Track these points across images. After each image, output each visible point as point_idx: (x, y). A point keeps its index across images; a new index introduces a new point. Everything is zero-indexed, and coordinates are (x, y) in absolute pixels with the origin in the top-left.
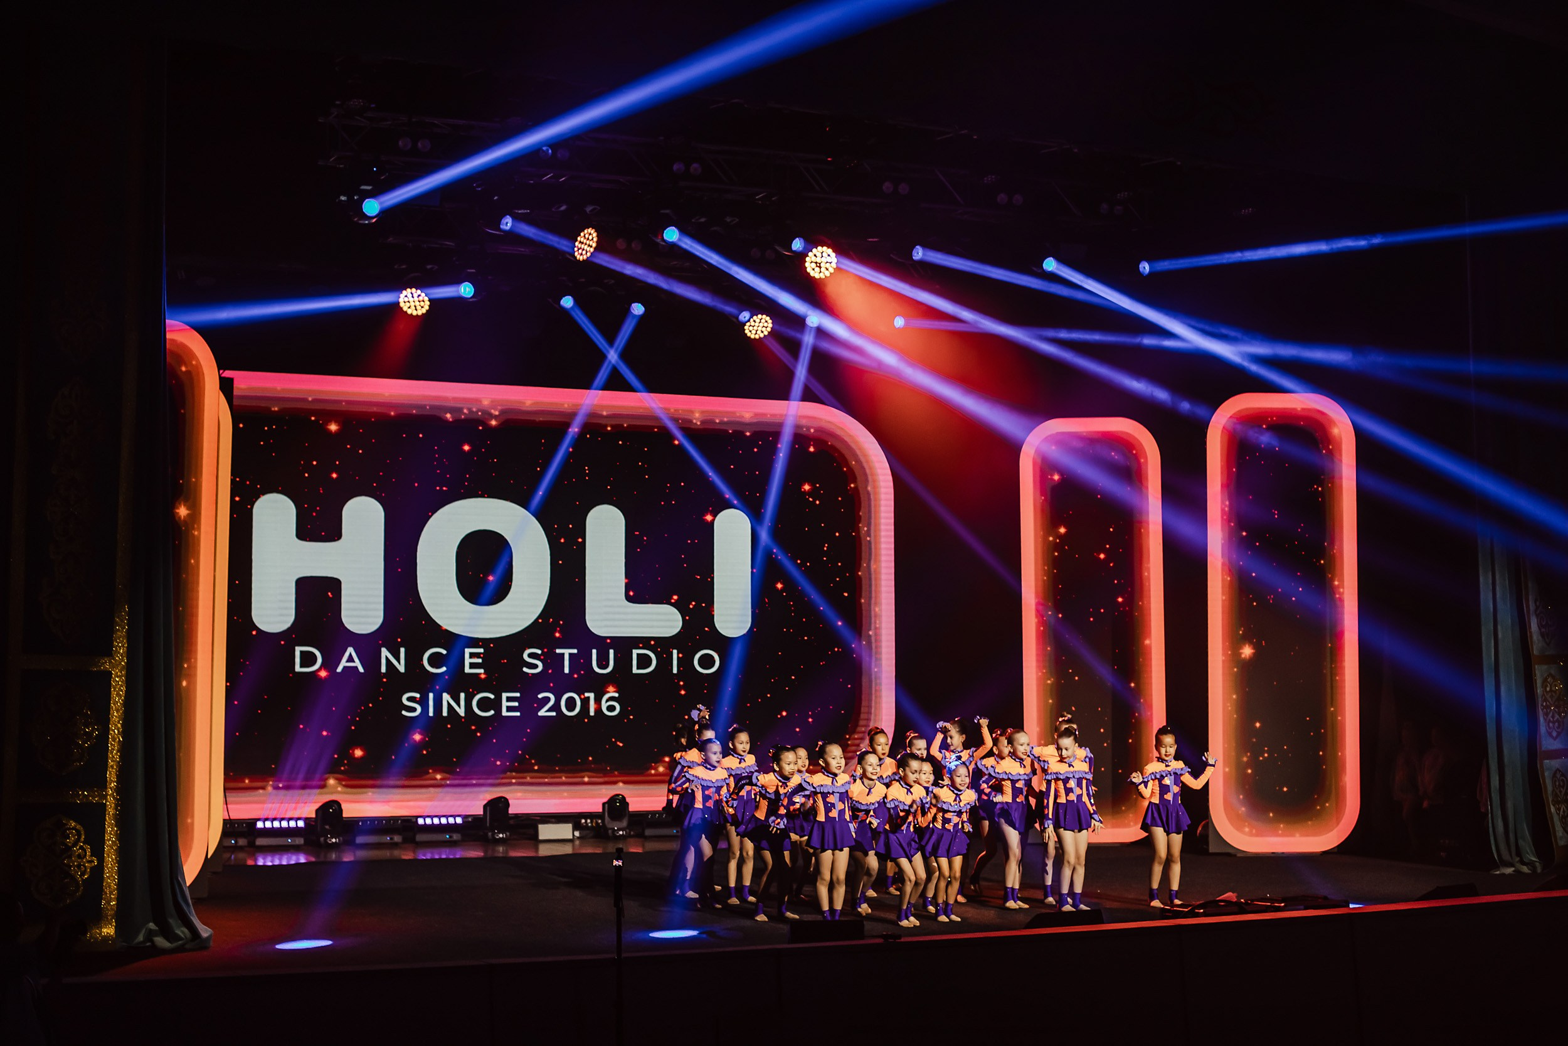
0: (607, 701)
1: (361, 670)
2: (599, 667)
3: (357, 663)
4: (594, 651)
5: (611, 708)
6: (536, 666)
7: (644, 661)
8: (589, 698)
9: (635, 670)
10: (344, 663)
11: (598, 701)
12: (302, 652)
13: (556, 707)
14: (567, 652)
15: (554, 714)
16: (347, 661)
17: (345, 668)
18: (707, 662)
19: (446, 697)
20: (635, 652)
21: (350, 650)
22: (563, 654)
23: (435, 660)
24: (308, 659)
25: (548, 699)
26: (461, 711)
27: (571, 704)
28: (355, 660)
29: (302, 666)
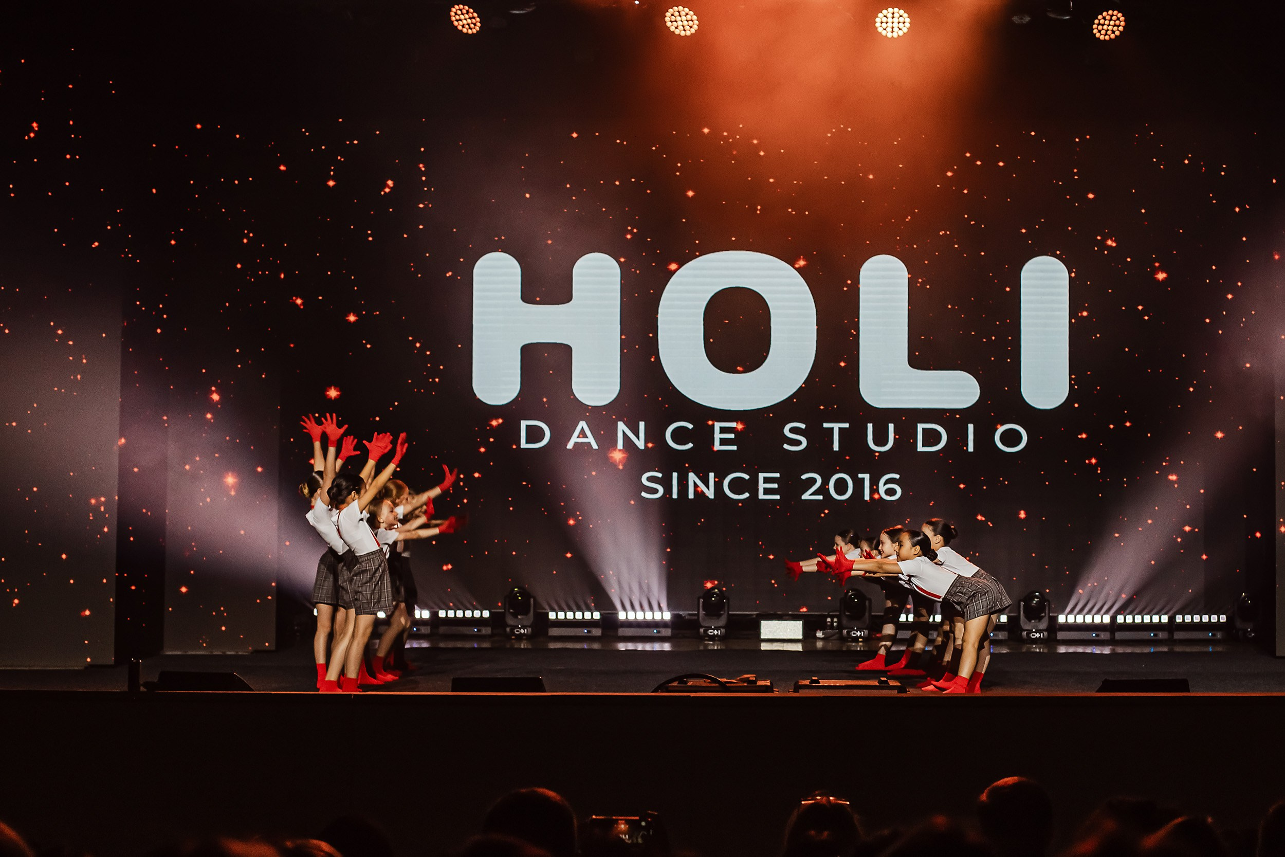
0: (884, 485)
1: (595, 446)
2: (876, 443)
3: (591, 439)
4: (870, 426)
5: (891, 492)
6: (799, 443)
7: (931, 438)
8: (863, 479)
9: (920, 448)
10: (574, 439)
11: (874, 483)
12: (527, 426)
13: (823, 490)
14: (836, 426)
15: (821, 497)
16: (578, 437)
17: (576, 443)
18: (1011, 438)
19: (692, 477)
20: (920, 427)
21: (582, 424)
22: (832, 429)
23: (679, 435)
24: (534, 434)
25: (813, 481)
26: (710, 494)
27: (841, 486)
28: (588, 435)
29: (527, 442)
